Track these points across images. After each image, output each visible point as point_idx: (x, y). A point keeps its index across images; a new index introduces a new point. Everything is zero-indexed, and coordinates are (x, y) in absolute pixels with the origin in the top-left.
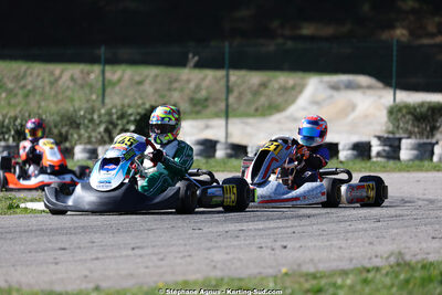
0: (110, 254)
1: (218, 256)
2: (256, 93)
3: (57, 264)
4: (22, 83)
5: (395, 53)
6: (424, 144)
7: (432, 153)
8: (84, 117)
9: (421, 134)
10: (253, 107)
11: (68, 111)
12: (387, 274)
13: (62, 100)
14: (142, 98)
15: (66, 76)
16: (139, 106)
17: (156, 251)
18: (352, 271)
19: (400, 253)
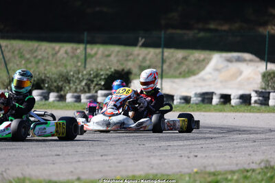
0: (87, 159)
1: (155, 161)
2: (180, 63)
3: (54, 164)
4: (35, 54)
5: (267, 39)
8: (73, 76)
10: (179, 72)
11: (63, 72)
12: (259, 173)
13: (60, 66)
14: (109, 65)
15: (62, 51)
16: (107, 70)
17: (116, 157)
18: (237, 171)
19: (267, 161)
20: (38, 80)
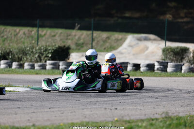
0: (40, 111)
1: (87, 112)
2: (105, 41)
3: (16, 114)
4: (2, 35)
5: (166, 23)
6: (178, 65)
7: (181, 69)
8: (29, 50)
9: (177, 61)
10: (103, 48)
11: (22, 48)
12: (161, 121)
13: (19, 43)
14: (54, 42)
15: (21, 32)
16: (53, 46)
17: (60, 109)
18: (146, 120)
19: (167, 113)
20: (4, 53)
